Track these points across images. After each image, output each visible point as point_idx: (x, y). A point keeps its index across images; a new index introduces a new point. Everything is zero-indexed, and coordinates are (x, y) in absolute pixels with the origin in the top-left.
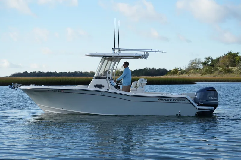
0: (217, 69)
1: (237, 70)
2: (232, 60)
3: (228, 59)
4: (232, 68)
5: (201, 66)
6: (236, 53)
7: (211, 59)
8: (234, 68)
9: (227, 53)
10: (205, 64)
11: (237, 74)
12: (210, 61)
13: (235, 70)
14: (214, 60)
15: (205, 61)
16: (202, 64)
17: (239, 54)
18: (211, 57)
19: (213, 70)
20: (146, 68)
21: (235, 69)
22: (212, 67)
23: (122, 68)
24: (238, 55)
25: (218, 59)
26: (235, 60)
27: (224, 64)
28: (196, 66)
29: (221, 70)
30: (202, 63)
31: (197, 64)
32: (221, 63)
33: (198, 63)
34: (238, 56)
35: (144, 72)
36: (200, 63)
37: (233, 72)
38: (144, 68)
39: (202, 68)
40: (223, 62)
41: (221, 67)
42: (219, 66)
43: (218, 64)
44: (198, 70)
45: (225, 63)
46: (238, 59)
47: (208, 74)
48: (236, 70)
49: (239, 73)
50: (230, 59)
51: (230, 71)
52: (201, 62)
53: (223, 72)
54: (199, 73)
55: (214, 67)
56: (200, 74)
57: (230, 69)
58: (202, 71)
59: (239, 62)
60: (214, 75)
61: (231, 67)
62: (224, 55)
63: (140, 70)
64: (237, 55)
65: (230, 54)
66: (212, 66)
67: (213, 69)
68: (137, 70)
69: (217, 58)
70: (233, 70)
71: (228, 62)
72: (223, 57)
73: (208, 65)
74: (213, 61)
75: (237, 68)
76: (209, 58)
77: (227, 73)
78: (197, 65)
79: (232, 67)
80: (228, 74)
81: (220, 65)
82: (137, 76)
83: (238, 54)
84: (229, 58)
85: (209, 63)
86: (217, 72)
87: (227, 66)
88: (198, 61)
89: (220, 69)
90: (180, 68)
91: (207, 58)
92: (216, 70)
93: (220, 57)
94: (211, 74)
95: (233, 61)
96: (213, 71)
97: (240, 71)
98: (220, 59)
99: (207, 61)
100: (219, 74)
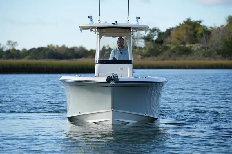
0: (167, 48)
1: (198, 50)
2: (192, 33)
3: (184, 31)
4: (191, 46)
5: (141, 42)
6: (197, 21)
7: (158, 32)
8: (194, 45)
9: (184, 22)
10: (147, 39)
11: (200, 56)
12: (157, 34)
13: (196, 49)
14: (163, 33)
15: (149, 35)
16: (143, 40)
17: (202, 22)
18: (158, 29)
19: (160, 50)
20: (51, 45)
21: (196, 47)
22: (159, 45)
23: (7, 45)
24: (201, 24)
25: (169, 32)
26: (196, 33)
27: (178, 39)
28: (134, 44)
29: (174, 49)
30: (143, 38)
31: (134, 39)
32: (173, 38)
33: (137, 38)
34: (201, 26)
35: (47, 53)
36: (140, 38)
37: (193, 53)
38: (48, 46)
39: (143, 47)
40: (177, 36)
41: (174, 44)
42: (170, 43)
43: (168, 39)
44: (137, 50)
45: (180, 38)
46: (200, 31)
47: (153, 56)
48: (198, 48)
49: (201, 55)
50: (189, 31)
51: (187, 52)
53: (177, 52)
54: (139, 54)
55: (163, 45)
56: (139, 56)
57: (187, 48)
58: (143, 51)
59: (202, 35)
60: (163, 57)
62: (178, 25)
63: (40, 49)
65: (188, 22)
66: (159, 42)
67: (160, 48)
69: (167, 30)
70: (193, 48)
71: (185, 37)
72: (178, 27)
73: (153, 41)
74: (160, 34)
75: (199, 47)
76: (154, 30)
77: (182, 54)
78: (135, 41)
79: (190, 44)
80: (184, 56)
81: (171, 41)
82: (36, 59)
83: (200, 22)
84: (187, 29)
85: (155, 38)
86: (166, 53)
87: (184, 43)
88: (137, 35)
89: (173, 47)
90: (108, 46)
92: (165, 50)
93: (173, 28)
94: (157, 56)
95: (194, 35)
96: (161, 52)
97: (203, 50)
98: (172, 32)
99: (152, 35)
100: (170, 56)
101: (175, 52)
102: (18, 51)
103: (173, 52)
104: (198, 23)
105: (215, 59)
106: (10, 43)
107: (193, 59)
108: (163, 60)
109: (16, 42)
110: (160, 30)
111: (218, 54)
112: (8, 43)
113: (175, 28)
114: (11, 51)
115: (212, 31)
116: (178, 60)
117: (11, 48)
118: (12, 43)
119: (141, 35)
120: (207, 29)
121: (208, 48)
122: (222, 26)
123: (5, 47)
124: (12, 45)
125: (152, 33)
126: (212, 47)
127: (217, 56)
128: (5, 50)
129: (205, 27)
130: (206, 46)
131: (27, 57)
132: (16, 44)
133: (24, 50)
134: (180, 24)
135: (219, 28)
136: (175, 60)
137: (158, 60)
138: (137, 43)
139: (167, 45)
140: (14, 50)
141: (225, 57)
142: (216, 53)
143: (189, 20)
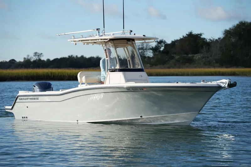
0: (172, 58)
2: (194, 44)
3: (187, 43)
4: (193, 56)
5: (150, 52)
6: (198, 34)
7: (164, 43)
8: (195, 55)
9: (187, 35)
10: (155, 50)
12: (163, 45)
13: (197, 58)
14: (169, 44)
15: (156, 46)
16: (151, 51)
17: (203, 35)
19: (167, 59)
20: (72, 56)
21: (197, 56)
22: (165, 55)
23: (34, 56)
24: (202, 37)
25: (174, 43)
26: (197, 44)
27: (182, 50)
28: (143, 54)
29: (179, 58)
30: (151, 49)
31: (144, 50)
32: (177, 49)
33: (146, 49)
34: (201, 39)
35: (68, 62)
36: (149, 49)
37: (195, 62)
38: (69, 56)
39: (151, 57)
40: (181, 48)
41: (178, 54)
42: (175, 53)
43: (173, 50)
44: (146, 59)
45: (184, 49)
46: (201, 43)
47: (160, 64)
48: (199, 58)
49: (202, 63)
50: (191, 42)
51: (190, 61)
52: (151, 47)
53: (181, 61)
54: (148, 63)
55: (169, 55)
56: (148, 65)
57: (190, 58)
58: (152, 60)
59: (202, 47)
60: (169, 65)
61: (191, 55)
62: (182, 37)
63: (63, 59)
64: (200, 37)
65: (190, 35)
66: (166, 52)
67: (167, 58)
68: (57, 59)
69: (172, 42)
70: (194, 58)
71: (188, 48)
72: (181, 39)
73: (160, 51)
74: (167, 46)
75: (200, 56)
76: (161, 42)
78: (145, 52)
80: (187, 64)
81: (176, 51)
82: (58, 67)
83: (201, 35)
84: (189, 41)
85: (162, 49)
86: (172, 62)
87: (187, 54)
88: (147, 46)
89: (177, 57)
91: (159, 40)
92: (171, 60)
93: (177, 40)
94: (163, 65)
95: (195, 46)
96: (167, 61)
97: (204, 59)
98: (176, 43)
99: (159, 46)
100: (175, 65)
101: (179, 62)
102: (44, 61)
103: (178, 61)
104: (199, 36)
105: (214, 67)
106: (37, 54)
107: (195, 67)
108: (169, 68)
109: (42, 54)
110: (166, 42)
111: (217, 62)
112: (34, 54)
113: (179, 40)
114: (37, 61)
115: (211, 42)
116: (182, 68)
117: (38, 59)
118: (38, 54)
119: (150, 46)
120: (206, 41)
121: (208, 57)
122: (219, 39)
123: (33, 58)
124: (38, 56)
125: (159, 45)
126: (211, 56)
127: (216, 65)
128: (32, 60)
129: (205, 39)
130: (206, 56)
131: (51, 66)
132: (42, 55)
133: (48, 60)
134: (184, 37)
135: (216, 40)
136: (179, 68)
137: (164, 68)
138: (146, 53)
139: (173, 55)
140: (40, 60)
141: (222, 66)
142: (214, 61)
143: (191, 33)
